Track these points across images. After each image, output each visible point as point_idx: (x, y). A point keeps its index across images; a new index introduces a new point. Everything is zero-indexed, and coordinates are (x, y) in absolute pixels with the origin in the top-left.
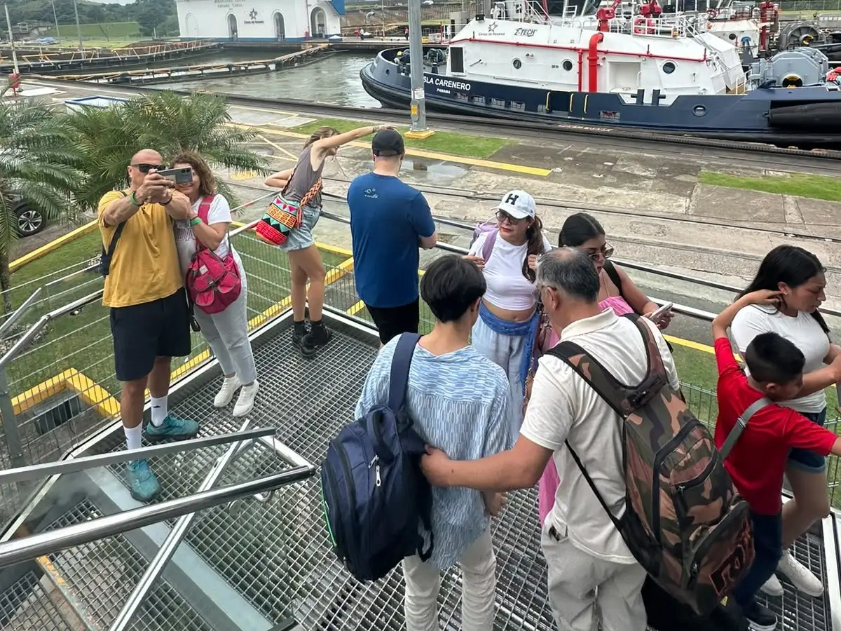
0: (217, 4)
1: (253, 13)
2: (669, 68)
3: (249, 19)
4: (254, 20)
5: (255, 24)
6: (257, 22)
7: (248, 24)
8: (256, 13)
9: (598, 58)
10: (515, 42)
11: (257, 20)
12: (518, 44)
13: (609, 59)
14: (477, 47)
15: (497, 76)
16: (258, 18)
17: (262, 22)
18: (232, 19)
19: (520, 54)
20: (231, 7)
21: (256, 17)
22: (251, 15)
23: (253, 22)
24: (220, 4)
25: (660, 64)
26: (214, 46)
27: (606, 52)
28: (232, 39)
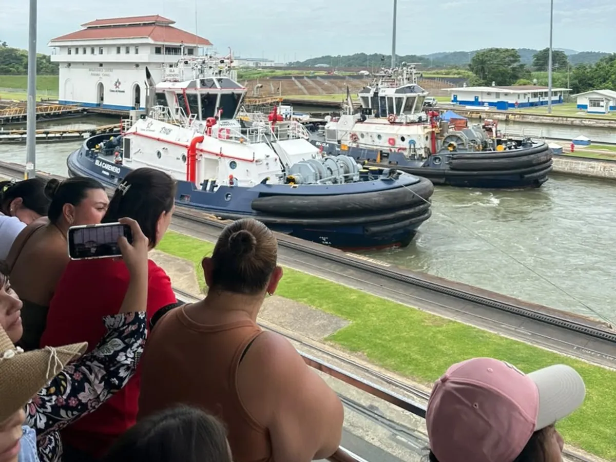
0: (91, 72)
1: (118, 83)
2: (233, 165)
3: (114, 88)
4: (117, 89)
5: (118, 93)
6: (119, 91)
7: (112, 93)
8: (120, 84)
9: (196, 154)
10: (157, 138)
11: (120, 90)
12: (158, 140)
13: (205, 155)
14: (139, 138)
15: (149, 164)
16: (121, 88)
17: (123, 92)
18: (101, 86)
19: (160, 147)
20: (101, 76)
21: (120, 87)
22: (116, 84)
23: (116, 91)
24: (93, 72)
25: (228, 161)
26: (78, 110)
27: (202, 151)
28: (99, 105)
